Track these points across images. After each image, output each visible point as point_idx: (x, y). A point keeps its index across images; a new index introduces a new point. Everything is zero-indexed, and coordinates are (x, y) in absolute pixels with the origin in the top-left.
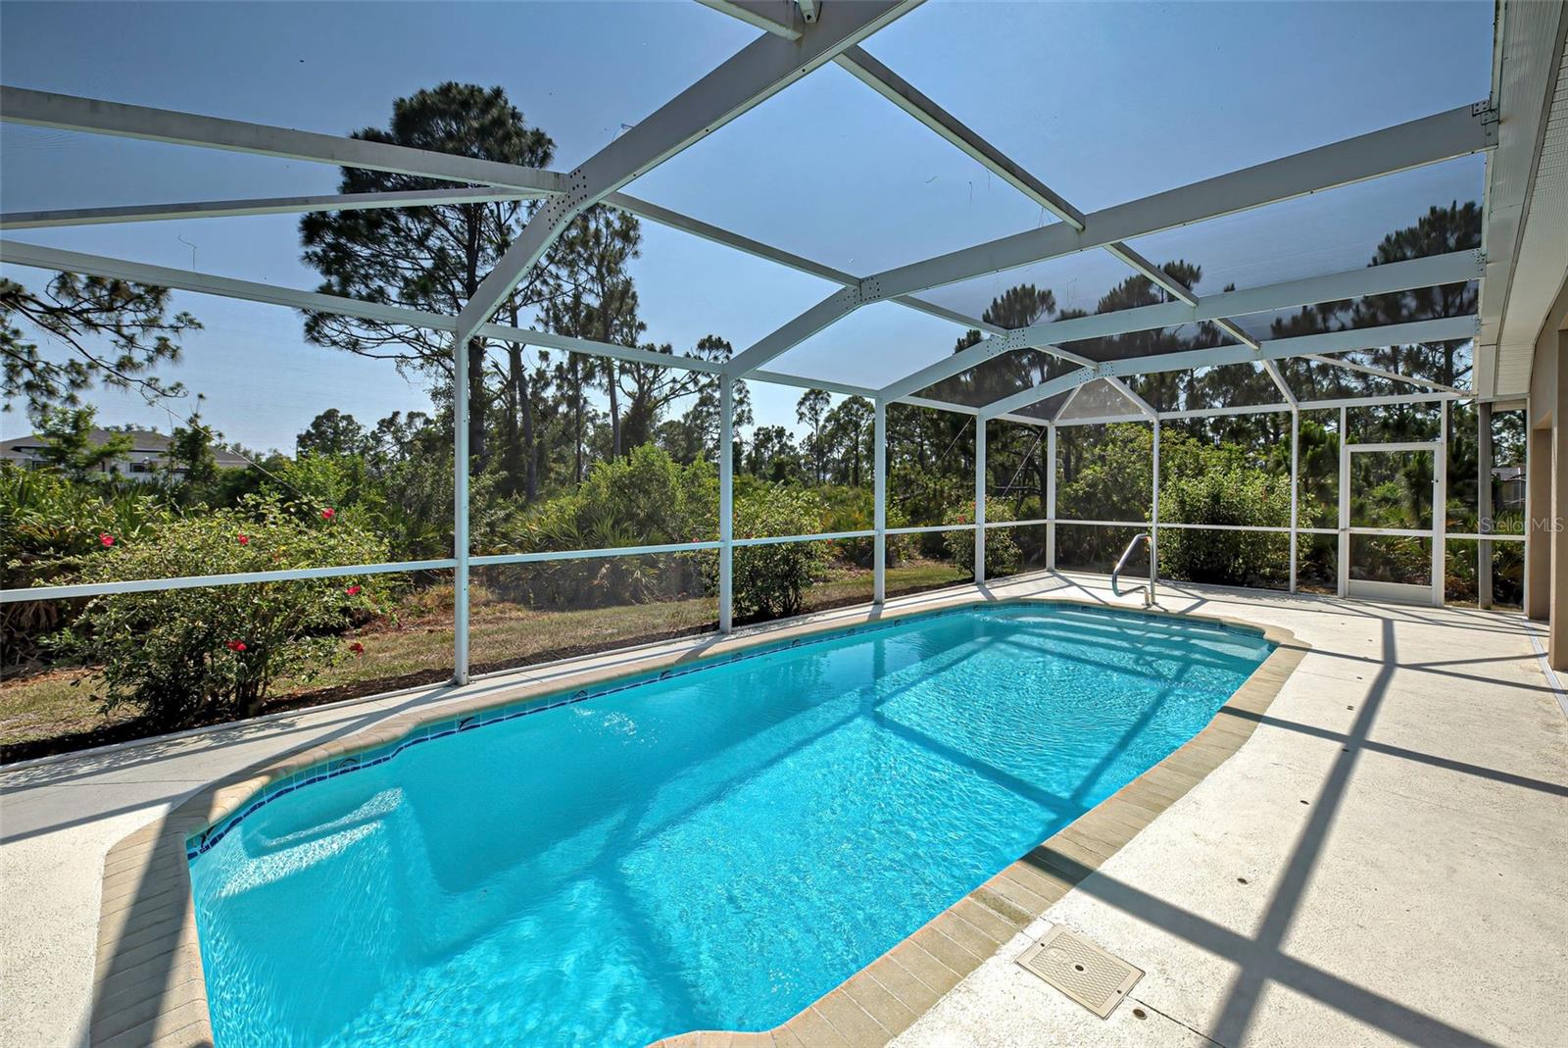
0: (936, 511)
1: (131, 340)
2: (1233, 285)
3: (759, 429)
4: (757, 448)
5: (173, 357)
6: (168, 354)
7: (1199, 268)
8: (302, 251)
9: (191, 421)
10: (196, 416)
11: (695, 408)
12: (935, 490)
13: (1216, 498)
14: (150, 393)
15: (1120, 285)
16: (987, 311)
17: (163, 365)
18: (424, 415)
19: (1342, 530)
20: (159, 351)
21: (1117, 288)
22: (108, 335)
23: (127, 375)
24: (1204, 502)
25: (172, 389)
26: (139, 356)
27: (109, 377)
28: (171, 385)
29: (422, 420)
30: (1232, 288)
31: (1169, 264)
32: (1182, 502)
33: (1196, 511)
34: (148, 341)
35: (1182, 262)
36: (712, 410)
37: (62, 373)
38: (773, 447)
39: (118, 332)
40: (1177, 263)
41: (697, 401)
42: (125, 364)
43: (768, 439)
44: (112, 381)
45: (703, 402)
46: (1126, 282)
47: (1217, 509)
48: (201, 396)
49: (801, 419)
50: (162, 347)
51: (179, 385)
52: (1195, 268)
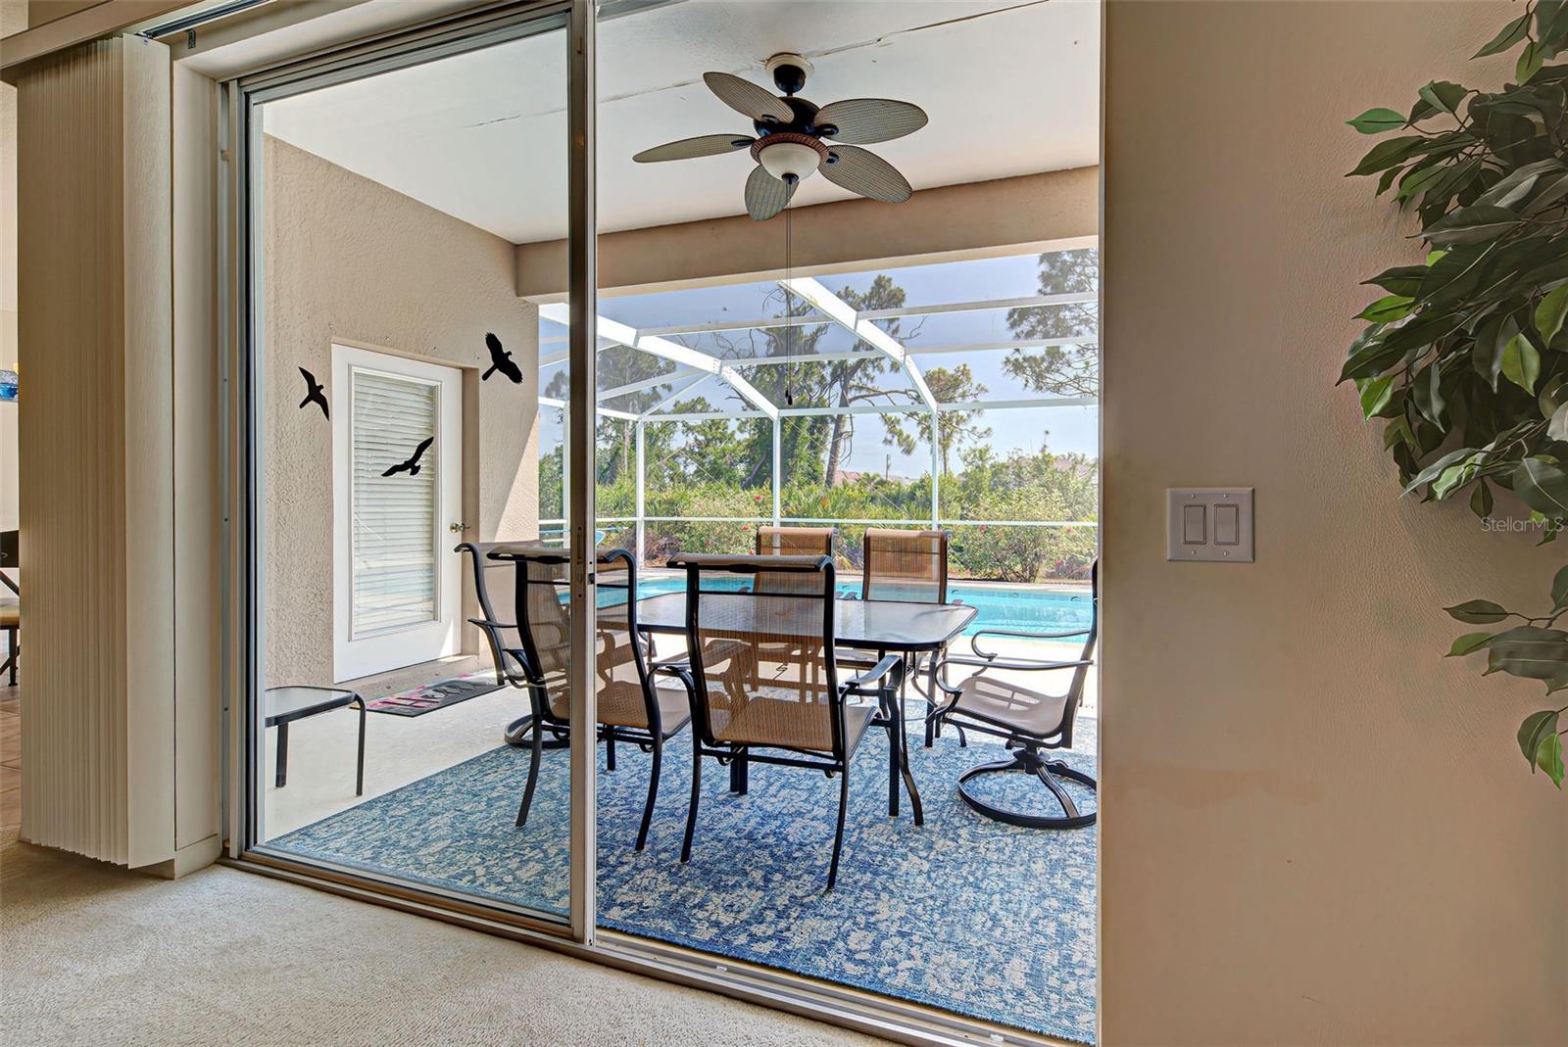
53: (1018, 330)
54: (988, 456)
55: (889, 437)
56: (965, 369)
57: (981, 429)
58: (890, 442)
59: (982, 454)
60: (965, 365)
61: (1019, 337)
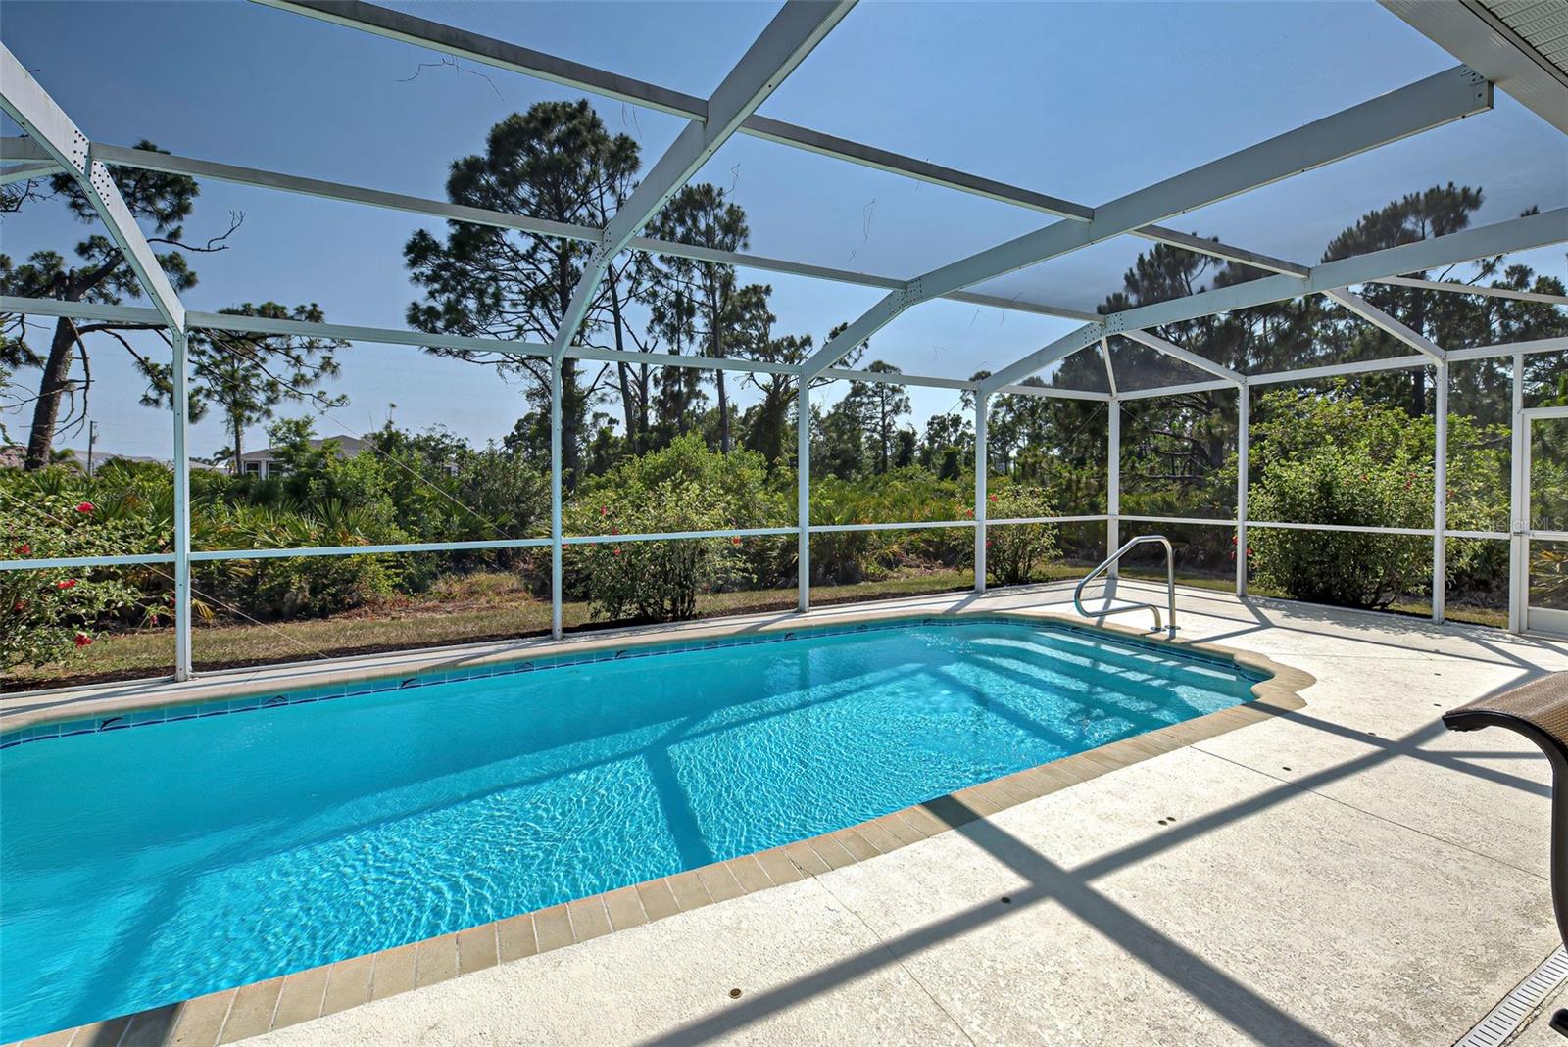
0: (1072, 504)
1: (298, 360)
2: (1535, 208)
3: (933, 418)
4: (931, 439)
5: (333, 372)
6: (329, 370)
7: (1480, 190)
8: (410, 273)
9: (388, 427)
10: (391, 422)
11: (847, 398)
12: (1070, 480)
13: (1326, 488)
14: (321, 405)
15: (1359, 223)
16: (1131, 270)
17: (326, 380)
18: (607, 415)
19: (1517, 534)
20: (323, 368)
21: (1355, 229)
22: (280, 357)
23: (301, 389)
24: (1308, 492)
25: (338, 400)
26: (309, 373)
27: (287, 392)
28: (337, 397)
29: (606, 420)
30: (1535, 211)
31: (1432, 191)
32: (1282, 494)
33: (1300, 505)
34: (315, 359)
35: (1451, 185)
36: (866, 400)
37: (260, 391)
38: (949, 436)
39: (287, 354)
40: (1444, 187)
41: (849, 391)
42: (299, 380)
43: (944, 428)
44: (290, 396)
45: (856, 392)
46: (1365, 218)
47: (1327, 502)
48: (393, 406)
49: (966, 405)
50: (327, 365)
51: (344, 397)
52: (1473, 191)
53: (417, 271)
54: (309, 430)
55: (153, 394)
56: (314, 309)
57: (332, 396)
58: (156, 402)
59: (299, 428)
60: (314, 305)
61: (419, 280)
